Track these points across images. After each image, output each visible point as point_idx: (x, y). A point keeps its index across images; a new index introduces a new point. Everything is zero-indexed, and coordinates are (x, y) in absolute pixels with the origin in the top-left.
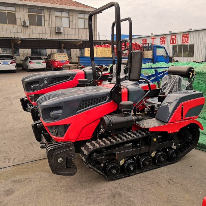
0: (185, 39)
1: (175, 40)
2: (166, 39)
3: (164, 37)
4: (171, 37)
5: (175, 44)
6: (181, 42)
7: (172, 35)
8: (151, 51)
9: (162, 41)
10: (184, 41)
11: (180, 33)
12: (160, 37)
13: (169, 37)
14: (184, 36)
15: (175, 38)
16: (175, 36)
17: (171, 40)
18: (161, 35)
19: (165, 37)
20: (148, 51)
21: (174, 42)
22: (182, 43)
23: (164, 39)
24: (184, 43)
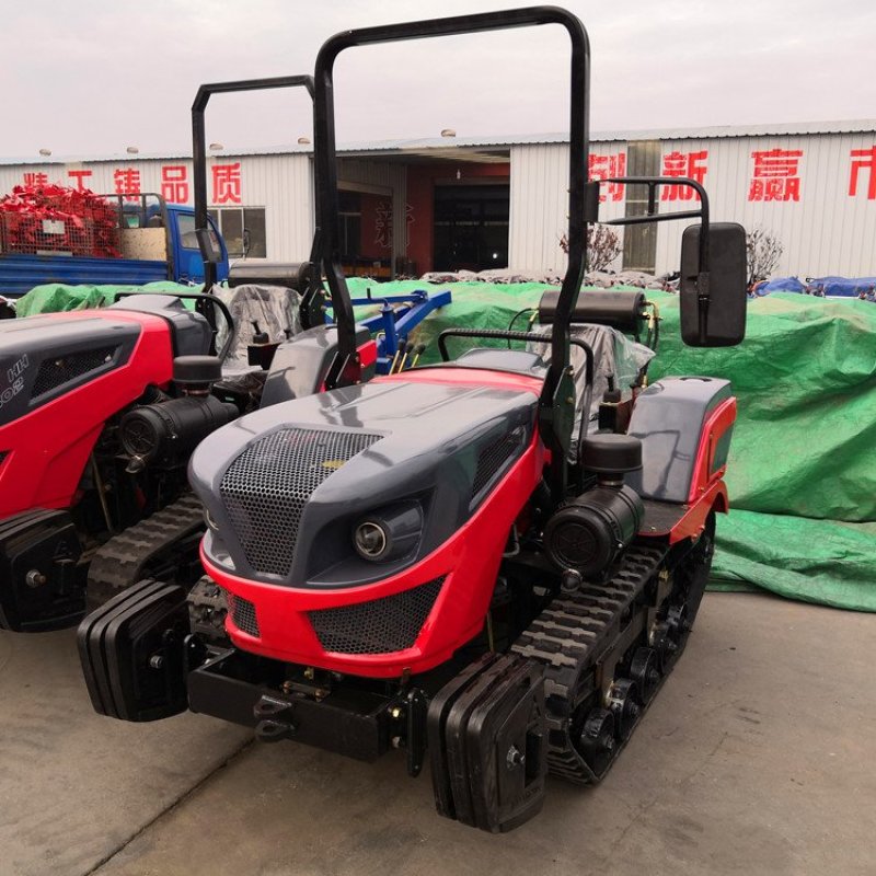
0: (225, 185)
1: (185, 185)
2: (141, 181)
3: (130, 173)
4: (165, 174)
6: (211, 196)
7: (169, 165)
8: (162, 230)
10: (221, 193)
12: (113, 172)
14: (220, 172)
15: (184, 178)
16: (183, 169)
18: (115, 161)
19: (138, 173)
21: (182, 196)
22: (215, 201)
23: (134, 178)
24: (224, 200)
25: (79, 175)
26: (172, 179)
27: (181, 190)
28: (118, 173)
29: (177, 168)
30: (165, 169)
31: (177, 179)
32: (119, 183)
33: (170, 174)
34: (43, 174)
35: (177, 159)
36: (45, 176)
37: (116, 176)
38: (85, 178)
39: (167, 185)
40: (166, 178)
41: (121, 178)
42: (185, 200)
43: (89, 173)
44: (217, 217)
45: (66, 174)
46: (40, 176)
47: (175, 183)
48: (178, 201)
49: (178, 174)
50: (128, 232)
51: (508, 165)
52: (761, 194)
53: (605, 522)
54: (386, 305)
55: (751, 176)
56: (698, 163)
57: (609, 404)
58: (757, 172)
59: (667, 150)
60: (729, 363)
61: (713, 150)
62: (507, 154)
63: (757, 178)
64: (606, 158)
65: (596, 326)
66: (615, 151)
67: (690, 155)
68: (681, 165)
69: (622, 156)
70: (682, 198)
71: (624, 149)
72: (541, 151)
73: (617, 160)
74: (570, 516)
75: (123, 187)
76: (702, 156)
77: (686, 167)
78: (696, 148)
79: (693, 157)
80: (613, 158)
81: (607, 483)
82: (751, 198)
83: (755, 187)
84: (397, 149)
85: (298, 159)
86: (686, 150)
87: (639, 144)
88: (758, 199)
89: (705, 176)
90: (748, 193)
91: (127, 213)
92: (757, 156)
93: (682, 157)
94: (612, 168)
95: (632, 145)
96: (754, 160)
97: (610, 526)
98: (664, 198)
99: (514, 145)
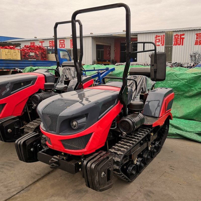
3: (52, 41)
6: (70, 46)
11: (68, 38)
13: (58, 41)
14: (72, 41)
18: (50, 39)
25: (42, 42)
26: (61, 43)
27: (64, 45)
28: (50, 42)
29: (63, 40)
30: (60, 41)
31: (63, 43)
32: (50, 44)
33: (61, 41)
34: (34, 42)
35: (63, 38)
36: (35, 43)
37: (49, 42)
38: (43, 43)
39: (60, 44)
40: (60, 42)
41: (51, 43)
42: (64, 47)
43: (44, 42)
44: (71, 51)
45: (39, 42)
46: (34, 43)
47: (62, 43)
48: (63, 47)
49: (63, 41)
50: (49, 55)
51: (137, 38)
52: (198, 43)
53: (132, 121)
54: (98, 71)
55: (195, 39)
56: (182, 37)
57: (142, 94)
58: (197, 38)
59: (175, 34)
60: (179, 84)
61: (186, 33)
62: (137, 35)
63: (197, 40)
64: (160, 36)
65: (142, 76)
66: (162, 34)
67: (180, 35)
68: (178, 37)
69: (164, 35)
70: (178, 45)
71: (164, 34)
72: (145, 35)
73: (163, 36)
74: (124, 120)
75: (51, 45)
76: (183, 35)
77: (179, 38)
78: (182, 33)
79: (181, 35)
80: (162, 36)
81: (136, 113)
82: (195, 44)
83: (196, 42)
84: (111, 35)
85: (89, 38)
86: (179, 34)
87: (168, 32)
88: (197, 45)
89: (184, 39)
90: (195, 43)
91: (49, 50)
92: (197, 34)
93: (178, 35)
94: (161, 38)
95: (166, 33)
96: (196, 35)
97: (133, 123)
98: (174, 45)
99: (138, 33)
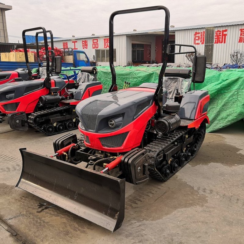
0: (107, 43)
1: (98, 44)
2: (88, 43)
3: (85, 41)
4: (93, 41)
5: (98, 49)
6: (103, 46)
7: (94, 39)
8: (72, 56)
9: (84, 45)
10: (106, 45)
11: (101, 37)
12: (82, 41)
13: (91, 40)
14: (106, 40)
15: (97, 42)
16: (97, 40)
17: (93, 44)
18: (82, 38)
19: (87, 41)
20: (69, 56)
21: (97, 47)
22: (104, 48)
23: (86, 43)
24: (106, 47)
34: (67, 42)
35: (96, 37)
41: (84, 43)
43: (76, 42)
45: (72, 42)
47: (95, 43)
51: (175, 35)
52: (242, 41)
61: (229, 29)
62: (174, 32)
63: (241, 36)
64: (200, 33)
67: (223, 31)
68: (220, 34)
69: (204, 32)
70: (220, 43)
76: (226, 31)
82: (239, 42)
83: (240, 39)
92: (241, 30)
93: (220, 31)
98: (215, 43)
99: (176, 30)
